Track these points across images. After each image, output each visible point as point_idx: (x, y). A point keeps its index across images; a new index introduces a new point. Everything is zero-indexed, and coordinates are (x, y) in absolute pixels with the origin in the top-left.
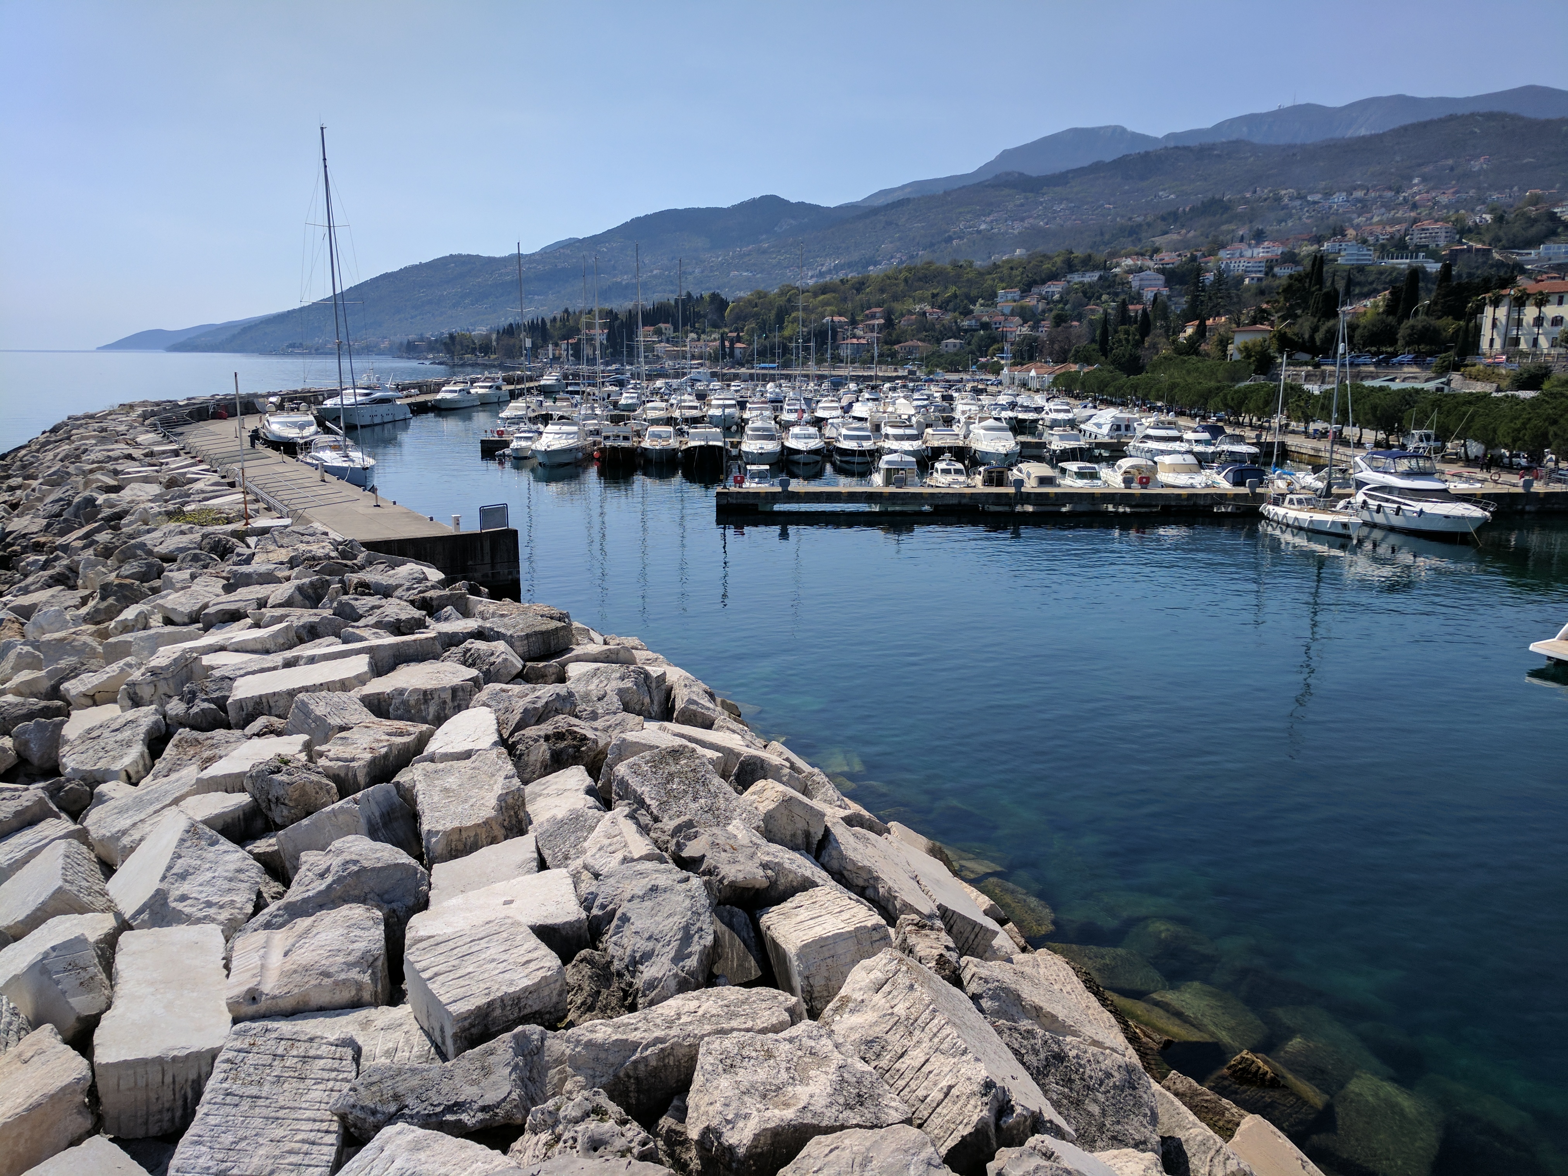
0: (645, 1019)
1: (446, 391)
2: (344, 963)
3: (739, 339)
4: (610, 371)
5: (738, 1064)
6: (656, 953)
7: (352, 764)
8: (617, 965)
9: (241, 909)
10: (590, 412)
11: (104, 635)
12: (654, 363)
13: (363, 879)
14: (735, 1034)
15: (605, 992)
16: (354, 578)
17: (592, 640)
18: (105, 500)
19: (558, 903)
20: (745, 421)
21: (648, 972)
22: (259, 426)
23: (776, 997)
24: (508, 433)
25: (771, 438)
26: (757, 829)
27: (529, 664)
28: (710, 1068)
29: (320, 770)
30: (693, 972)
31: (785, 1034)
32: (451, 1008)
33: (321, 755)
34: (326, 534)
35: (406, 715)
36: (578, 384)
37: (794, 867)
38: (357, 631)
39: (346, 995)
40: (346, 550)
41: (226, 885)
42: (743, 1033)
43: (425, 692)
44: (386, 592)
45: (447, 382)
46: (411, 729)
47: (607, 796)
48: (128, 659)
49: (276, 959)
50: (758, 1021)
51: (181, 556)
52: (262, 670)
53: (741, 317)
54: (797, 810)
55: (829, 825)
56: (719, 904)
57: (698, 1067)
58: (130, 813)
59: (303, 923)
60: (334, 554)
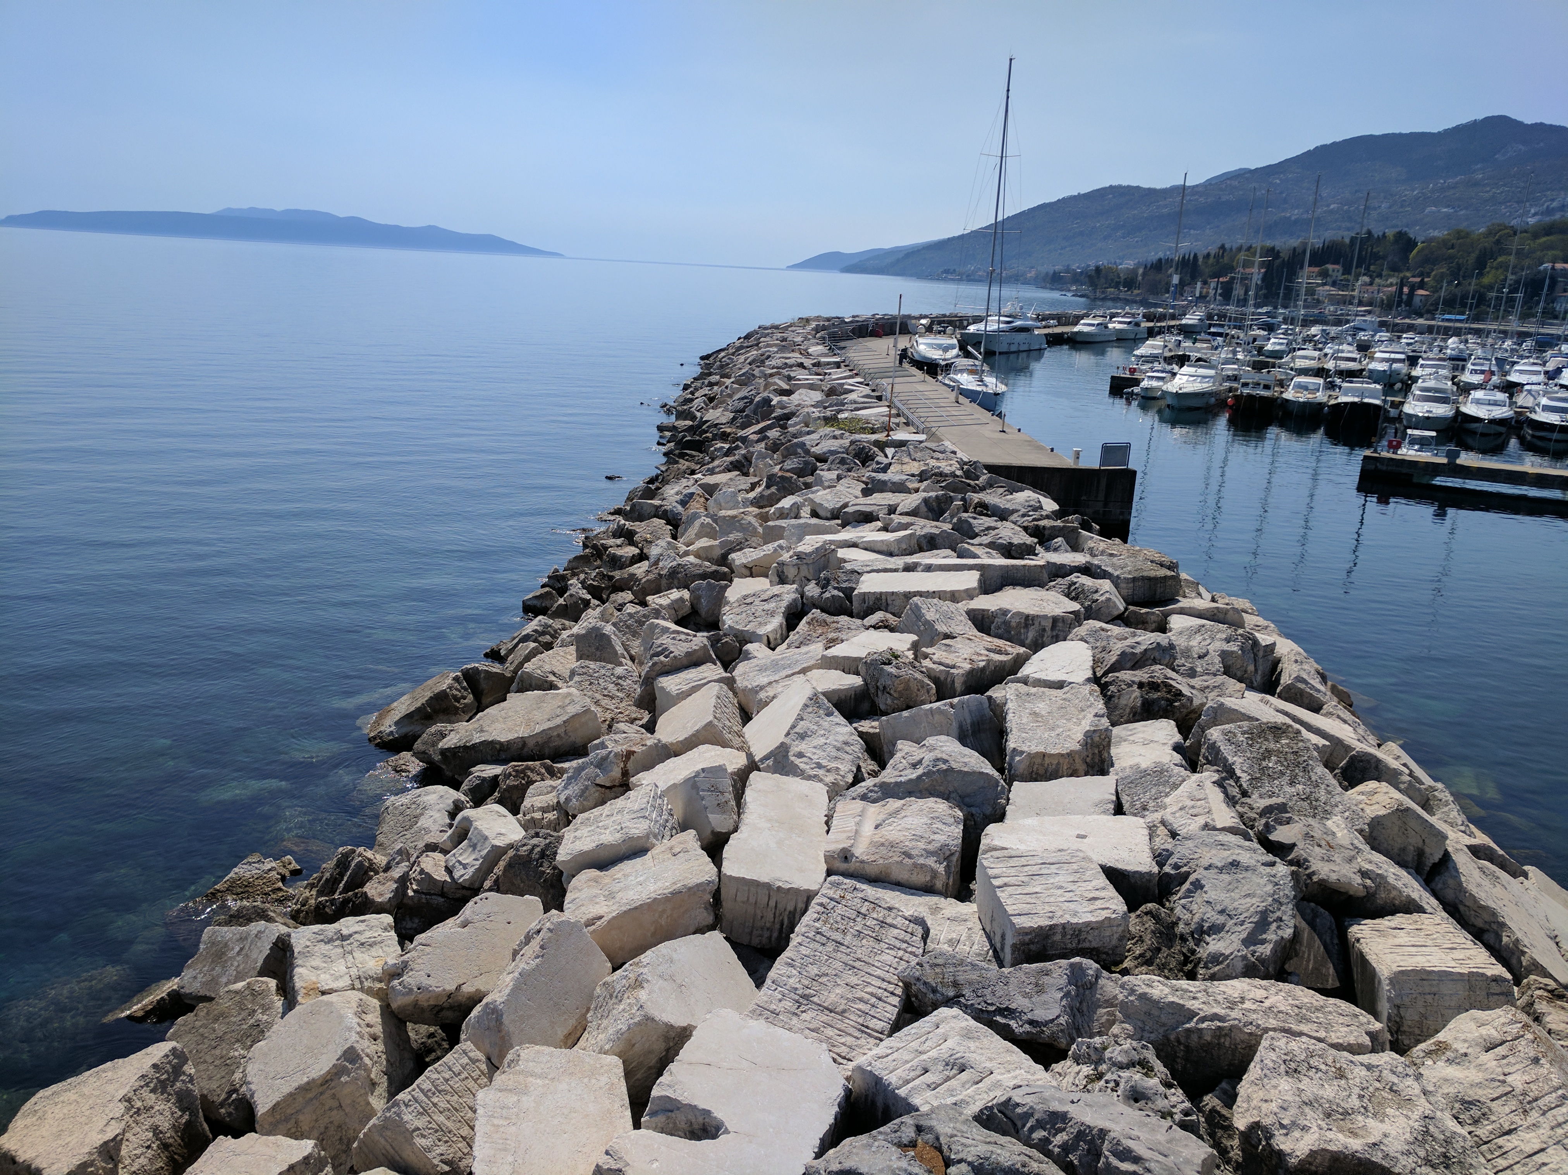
0: (1205, 991)
1: (1085, 324)
2: (924, 850)
3: (1422, 286)
4: (1260, 314)
5: (1304, 1072)
6: (1227, 928)
7: (952, 671)
8: (1181, 928)
9: (843, 777)
10: (1230, 356)
11: (764, 518)
12: (1313, 307)
13: (949, 778)
14: (1304, 1039)
15: (1165, 952)
16: (976, 497)
17: (1200, 594)
18: (779, 402)
19: (1131, 850)
20: (1415, 380)
21: (1214, 945)
22: (908, 346)
23: (1356, 1016)
24: (1141, 371)
25: (1444, 401)
26: (1361, 831)
27: (1131, 608)
28: (1271, 1065)
29: (924, 669)
30: (1264, 960)
31: (1365, 1058)
32: (1016, 920)
33: (926, 656)
34: (954, 453)
35: (1006, 635)
36: (1222, 326)
37: (1399, 884)
38: (972, 548)
39: (921, 878)
40: (971, 470)
41: (834, 753)
42: (1313, 1041)
43: (1028, 616)
44: (1003, 515)
45: (1087, 316)
46: (1010, 649)
47: (1194, 758)
48: (781, 541)
49: (868, 829)
50: (1332, 1034)
51: (831, 458)
52: (886, 570)
53: (1429, 260)
54: (1413, 824)
55: (1450, 849)
56: (1303, 899)
57: (1257, 1058)
58: (768, 673)
59: (894, 804)
60: (959, 473)
